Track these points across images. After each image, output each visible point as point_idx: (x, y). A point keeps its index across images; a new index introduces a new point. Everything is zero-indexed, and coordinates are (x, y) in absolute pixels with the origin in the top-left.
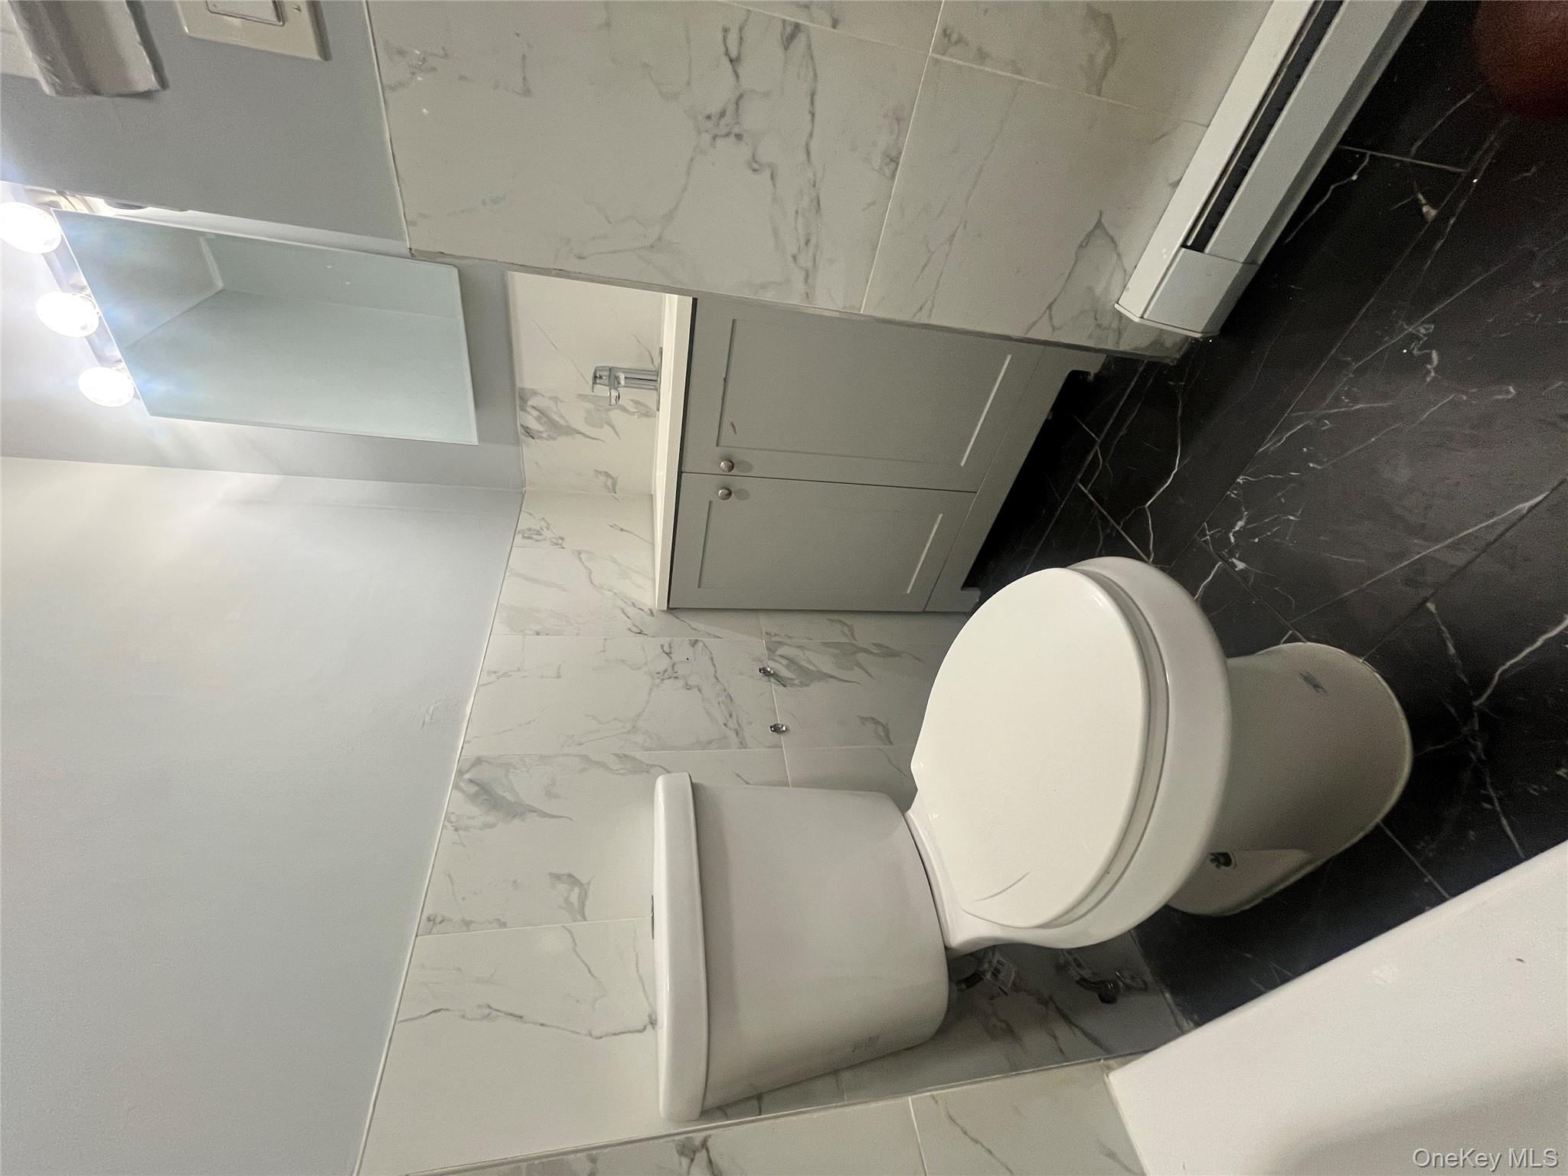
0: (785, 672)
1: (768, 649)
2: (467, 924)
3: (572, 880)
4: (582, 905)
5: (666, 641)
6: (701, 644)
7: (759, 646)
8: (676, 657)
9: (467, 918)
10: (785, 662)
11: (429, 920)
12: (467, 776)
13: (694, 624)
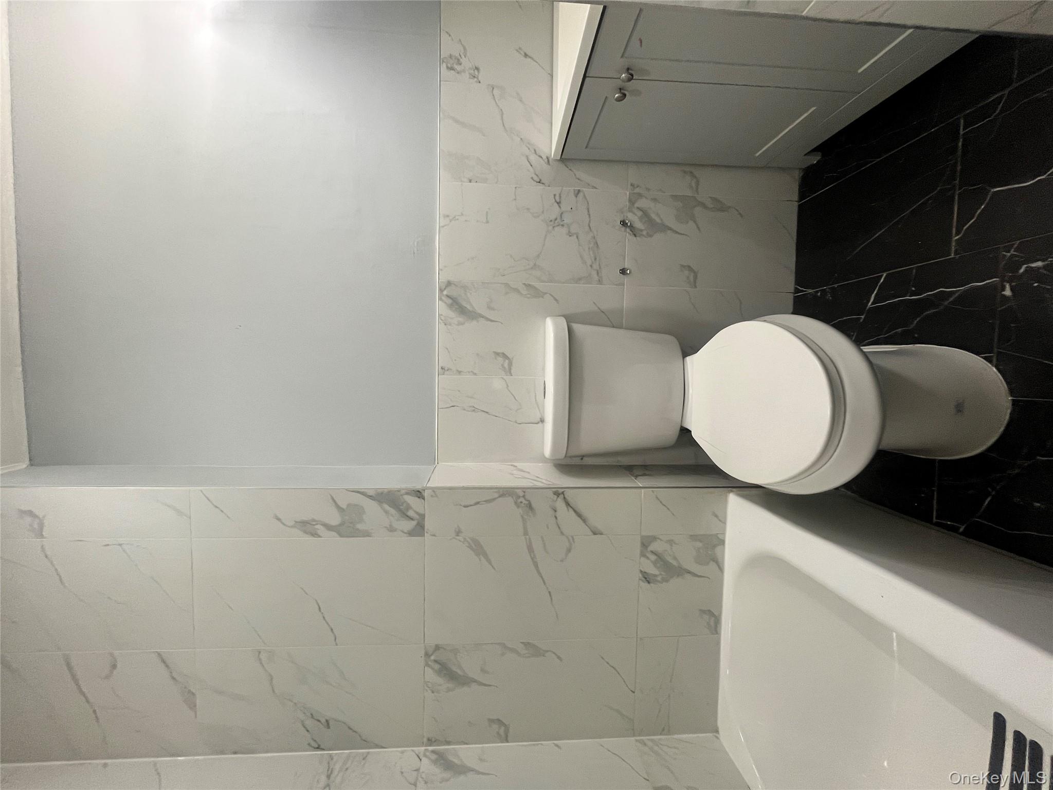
0: (638, 225)
1: (630, 201)
2: (459, 372)
3: (505, 356)
4: (510, 369)
5: (557, 190)
6: (581, 195)
7: (623, 196)
8: (565, 207)
9: (460, 370)
10: (640, 213)
11: (442, 368)
12: (445, 293)
13: (580, 174)
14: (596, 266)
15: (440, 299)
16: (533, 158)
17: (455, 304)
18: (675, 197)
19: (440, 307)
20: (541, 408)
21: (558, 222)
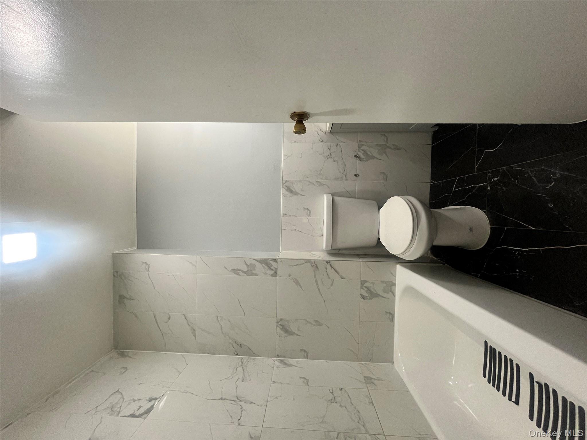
0: (362, 156)
1: (359, 147)
2: (290, 216)
3: (308, 209)
4: (310, 214)
5: (329, 144)
6: (339, 145)
7: (356, 145)
8: (332, 151)
9: (290, 214)
10: (363, 152)
11: (283, 214)
12: (285, 185)
13: (338, 137)
14: (344, 173)
15: (283, 187)
16: (320, 132)
17: (289, 189)
18: (377, 145)
19: (283, 191)
20: (322, 230)
21: (329, 157)
